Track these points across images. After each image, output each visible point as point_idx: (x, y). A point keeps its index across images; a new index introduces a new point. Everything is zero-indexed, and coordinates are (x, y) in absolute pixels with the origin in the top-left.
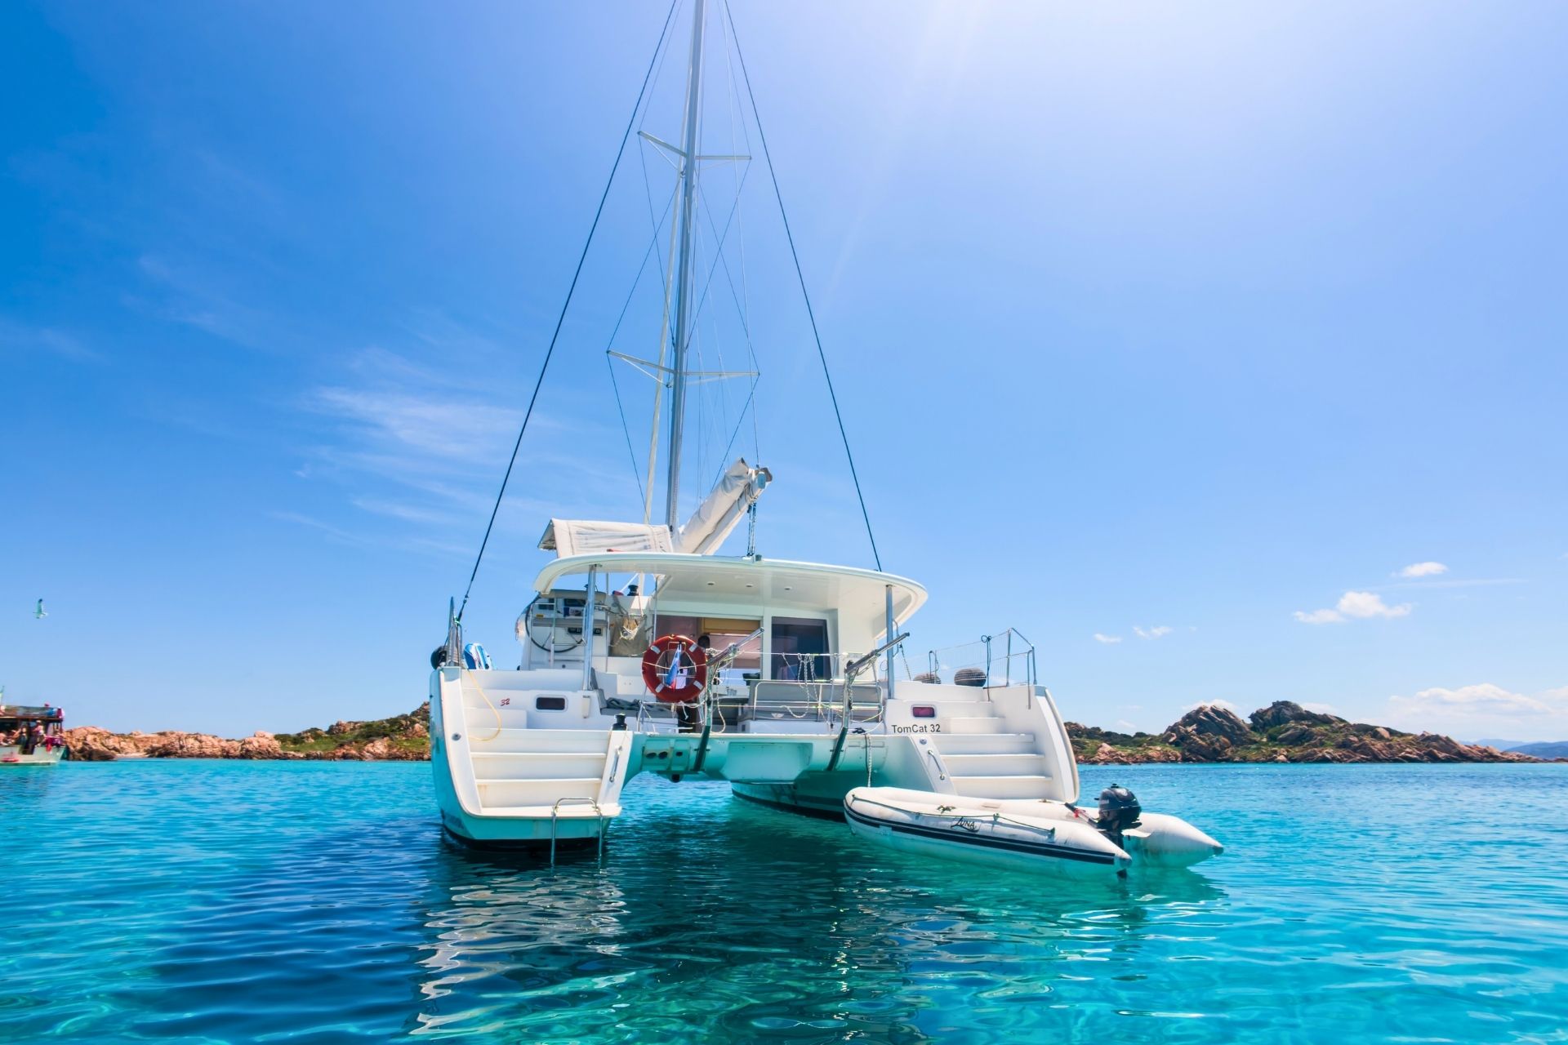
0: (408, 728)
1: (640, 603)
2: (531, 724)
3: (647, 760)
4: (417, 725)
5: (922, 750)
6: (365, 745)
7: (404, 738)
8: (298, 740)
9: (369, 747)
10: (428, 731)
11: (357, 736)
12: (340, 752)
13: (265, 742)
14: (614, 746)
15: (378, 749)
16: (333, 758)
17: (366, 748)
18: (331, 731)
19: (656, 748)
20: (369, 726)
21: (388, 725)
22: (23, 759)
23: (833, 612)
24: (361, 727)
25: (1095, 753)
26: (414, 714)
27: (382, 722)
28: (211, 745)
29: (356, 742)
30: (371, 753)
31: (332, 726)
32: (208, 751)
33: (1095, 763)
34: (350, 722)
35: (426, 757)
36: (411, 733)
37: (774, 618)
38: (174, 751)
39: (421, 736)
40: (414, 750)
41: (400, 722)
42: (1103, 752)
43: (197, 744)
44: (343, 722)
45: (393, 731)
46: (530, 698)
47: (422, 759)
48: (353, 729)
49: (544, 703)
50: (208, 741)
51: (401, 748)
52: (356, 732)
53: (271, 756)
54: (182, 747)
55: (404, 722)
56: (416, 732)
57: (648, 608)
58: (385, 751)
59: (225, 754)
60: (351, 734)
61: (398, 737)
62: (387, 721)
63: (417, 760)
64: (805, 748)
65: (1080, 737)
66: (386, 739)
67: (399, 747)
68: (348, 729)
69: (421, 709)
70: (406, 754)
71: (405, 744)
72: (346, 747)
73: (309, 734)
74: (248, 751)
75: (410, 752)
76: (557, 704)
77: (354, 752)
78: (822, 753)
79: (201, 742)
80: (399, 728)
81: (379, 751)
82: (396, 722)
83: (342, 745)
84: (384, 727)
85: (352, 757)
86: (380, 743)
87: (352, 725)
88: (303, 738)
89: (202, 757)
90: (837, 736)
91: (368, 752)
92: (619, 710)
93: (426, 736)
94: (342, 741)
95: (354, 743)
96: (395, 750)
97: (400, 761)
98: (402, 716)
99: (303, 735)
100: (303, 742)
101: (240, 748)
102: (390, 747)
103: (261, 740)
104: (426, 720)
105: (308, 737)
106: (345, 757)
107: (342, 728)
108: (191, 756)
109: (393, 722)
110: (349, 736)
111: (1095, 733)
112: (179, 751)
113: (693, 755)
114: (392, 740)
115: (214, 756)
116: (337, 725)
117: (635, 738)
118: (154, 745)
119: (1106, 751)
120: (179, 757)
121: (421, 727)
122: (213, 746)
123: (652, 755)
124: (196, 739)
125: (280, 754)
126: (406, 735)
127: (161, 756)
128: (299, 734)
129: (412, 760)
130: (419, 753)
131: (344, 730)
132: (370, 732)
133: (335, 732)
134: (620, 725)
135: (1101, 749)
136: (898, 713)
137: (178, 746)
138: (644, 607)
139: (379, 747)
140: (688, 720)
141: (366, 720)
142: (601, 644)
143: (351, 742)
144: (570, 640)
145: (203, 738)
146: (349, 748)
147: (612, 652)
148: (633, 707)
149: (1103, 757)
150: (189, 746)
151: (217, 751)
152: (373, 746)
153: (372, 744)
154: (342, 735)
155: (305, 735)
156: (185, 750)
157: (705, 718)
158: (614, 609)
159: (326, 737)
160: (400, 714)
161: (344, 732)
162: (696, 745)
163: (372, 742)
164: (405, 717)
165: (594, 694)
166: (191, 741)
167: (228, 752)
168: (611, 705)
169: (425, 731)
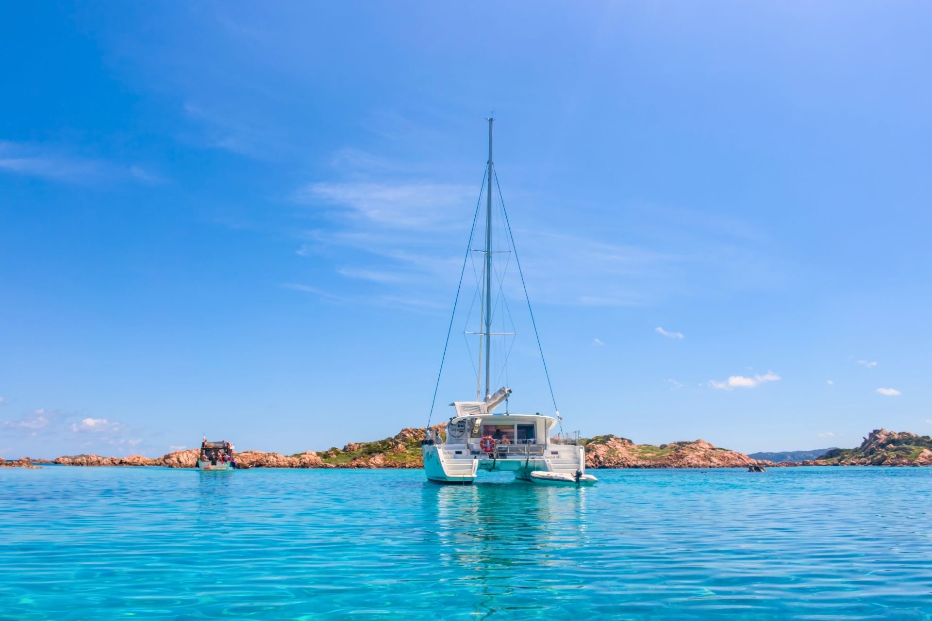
0: (394, 447)
1: (478, 422)
2: (455, 458)
3: (482, 466)
4: (400, 445)
5: (547, 463)
6: (370, 459)
7: (392, 454)
8: (326, 456)
9: (372, 460)
10: (407, 449)
11: (362, 453)
12: (354, 463)
13: (312, 457)
14: (474, 463)
15: (378, 461)
16: (352, 467)
17: (370, 460)
18: (345, 449)
19: (484, 462)
20: (368, 446)
21: (381, 445)
22: (213, 467)
23: (536, 422)
24: (364, 447)
25: (916, 457)
26: (397, 437)
27: (376, 443)
28: (282, 459)
29: (363, 457)
30: (374, 464)
31: (345, 446)
32: (282, 463)
33: (915, 465)
34: (356, 444)
35: (407, 466)
36: (396, 450)
37: (518, 425)
38: (264, 463)
39: (403, 453)
40: (400, 461)
41: (388, 443)
42: (923, 457)
43: (275, 459)
44: (352, 444)
45: (384, 449)
46: (454, 451)
47: (405, 467)
48: (359, 448)
49: (458, 453)
50: (281, 456)
51: (391, 460)
52: (361, 450)
53: (318, 466)
54: (267, 461)
55: (391, 443)
56: (400, 450)
57: (481, 423)
58: (382, 462)
59: (291, 465)
60: (358, 451)
61: (388, 453)
62: (380, 442)
63: (402, 468)
64: (519, 462)
65: (909, 444)
66: (381, 454)
67: (390, 460)
68: (356, 448)
69: (401, 434)
70: (395, 464)
71: (393, 457)
72: (358, 460)
73: (333, 452)
74: (304, 463)
75: (397, 463)
76: (460, 453)
77: (363, 463)
78: (523, 464)
79: (277, 458)
80: (388, 447)
81: (378, 463)
82: (385, 443)
83: (355, 459)
84: (378, 447)
85: (363, 467)
86: (378, 457)
87: (358, 445)
88: (329, 454)
89: (279, 467)
90: (526, 460)
91: (372, 463)
92: (475, 453)
93: (406, 452)
94: (354, 456)
95: (362, 458)
96: (388, 462)
97: (392, 468)
98: (389, 438)
99: (329, 453)
100: (330, 457)
101: (299, 462)
102: (384, 459)
103: (310, 456)
104: (404, 441)
105: (332, 454)
106: (358, 466)
107: (352, 448)
108: (273, 466)
109: (384, 443)
110: (357, 453)
111: (923, 441)
112: (267, 464)
113: (492, 464)
114: (385, 455)
115: (285, 466)
116: (349, 445)
117: (479, 461)
118: (252, 460)
119: (926, 455)
120: (268, 467)
121: (403, 446)
122: (284, 460)
123: (483, 464)
124: (274, 456)
125: (322, 465)
126: (393, 452)
127: (257, 466)
128: (327, 452)
129: (399, 468)
130: (403, 464)
131: (353, 448)
132: (370, 450)
133: (348, 450)
134: (475, 458)
135: (921, 454)
136: (547, 453)
137: (265, 461)
138: (480, 423)
139: (378, 460)
140: (491, 456)
141: (366, 442)
142: (469, 434)
143: (360, 457)
144: (460, 434)
145: (278, 456)
146: (359, 460)
147: (472, 437)
148: (478, 453)
149: (922, 460)
150: (271, 461)
151: (286, 463)
152: (374, 459)
153: (373, 458)
154: (352, 452)
155: (330, 453)
156: (269, 463)
157: (495, 456)
158: (472, 424)
159: (343, 454)
160: (387, 437)
161: (353, 450)
162: (493, 462)
163: (373, 456)
164: (391, 440)
165: (469, 450)
166: (272, 457)
167: (292, 464)
168: (473, 452)
169: (405, 449)
